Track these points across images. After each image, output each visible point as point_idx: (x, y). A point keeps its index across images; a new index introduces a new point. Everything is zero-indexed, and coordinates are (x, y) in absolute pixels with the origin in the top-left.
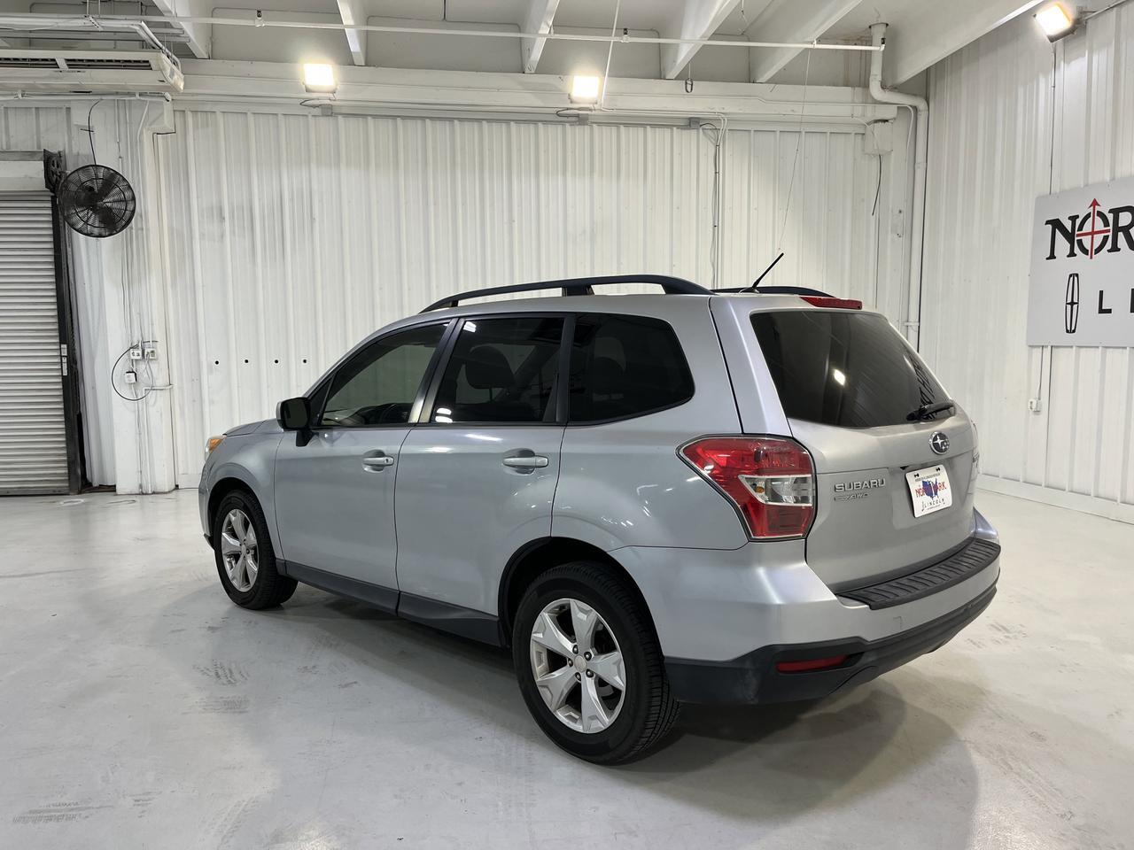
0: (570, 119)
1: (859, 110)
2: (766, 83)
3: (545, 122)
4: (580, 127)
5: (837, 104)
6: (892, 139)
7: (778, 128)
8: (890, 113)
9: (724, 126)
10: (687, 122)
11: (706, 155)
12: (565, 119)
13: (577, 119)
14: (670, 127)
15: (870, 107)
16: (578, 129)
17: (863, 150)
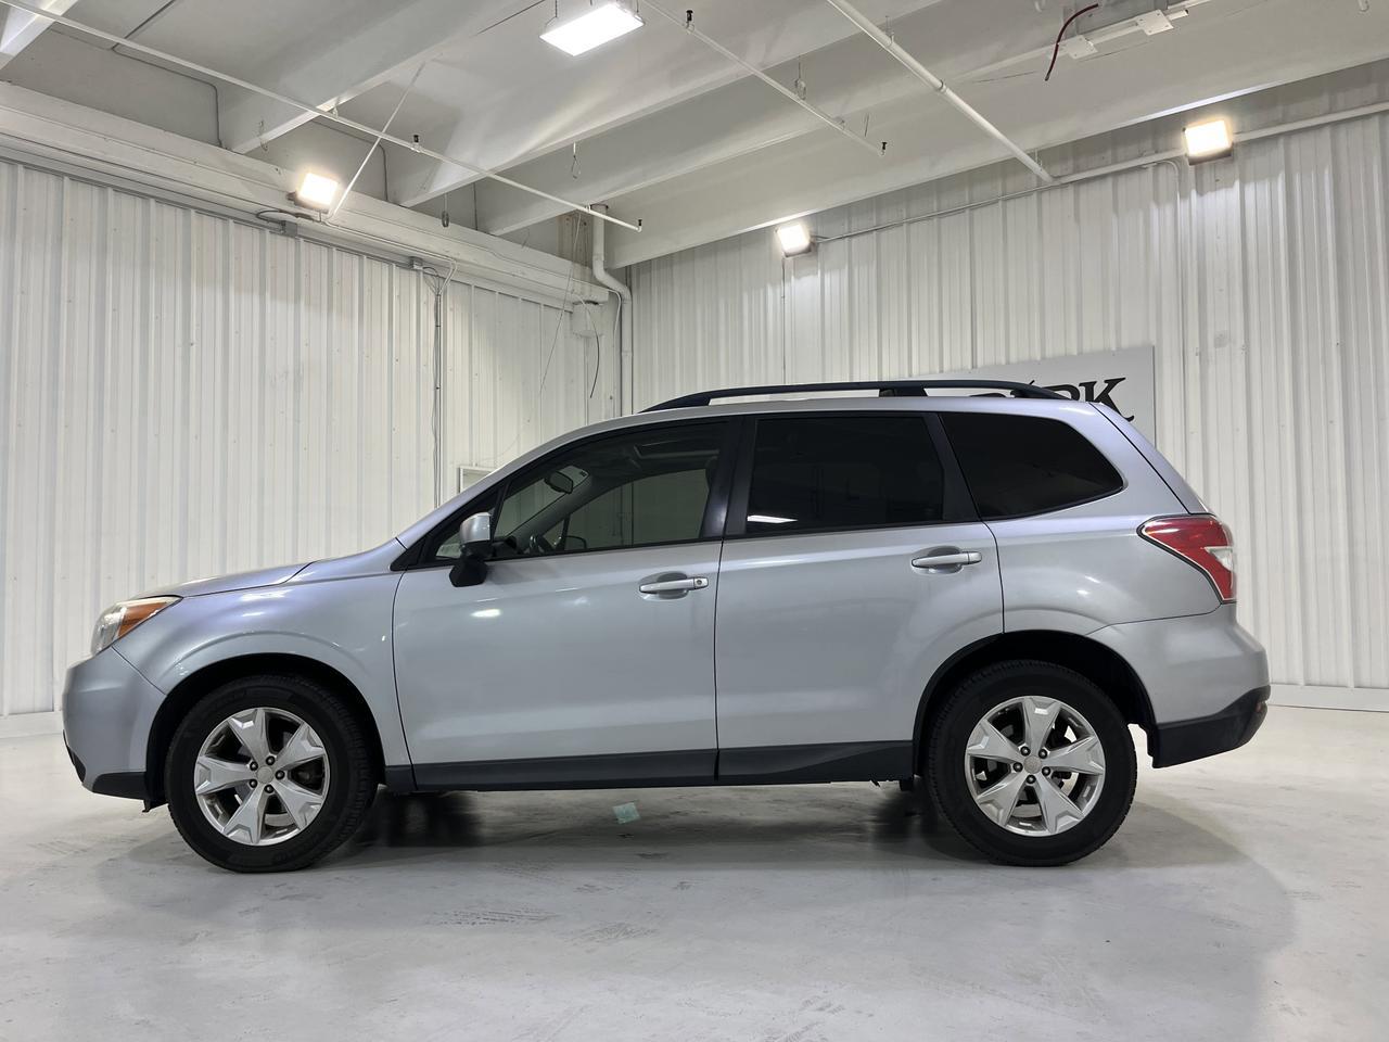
0: (270, 224)
1: (578, 286)
2: (500, 237)
3: (238, 221)
4: (283, 238)
5: (555, 275)
6: (599, 321)
7: (498, 289)
8: (601, 295)
9: (449, 275)
10: (407, 261)
11: (427, 303)
12: (265, 223)
13: (280, 227)
14: (389, 262)
15: (587, 286)
16: (281, 240)
17: (571, 329)
